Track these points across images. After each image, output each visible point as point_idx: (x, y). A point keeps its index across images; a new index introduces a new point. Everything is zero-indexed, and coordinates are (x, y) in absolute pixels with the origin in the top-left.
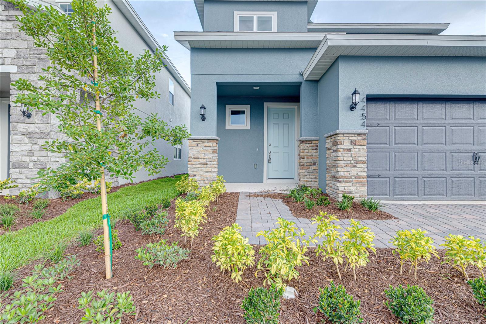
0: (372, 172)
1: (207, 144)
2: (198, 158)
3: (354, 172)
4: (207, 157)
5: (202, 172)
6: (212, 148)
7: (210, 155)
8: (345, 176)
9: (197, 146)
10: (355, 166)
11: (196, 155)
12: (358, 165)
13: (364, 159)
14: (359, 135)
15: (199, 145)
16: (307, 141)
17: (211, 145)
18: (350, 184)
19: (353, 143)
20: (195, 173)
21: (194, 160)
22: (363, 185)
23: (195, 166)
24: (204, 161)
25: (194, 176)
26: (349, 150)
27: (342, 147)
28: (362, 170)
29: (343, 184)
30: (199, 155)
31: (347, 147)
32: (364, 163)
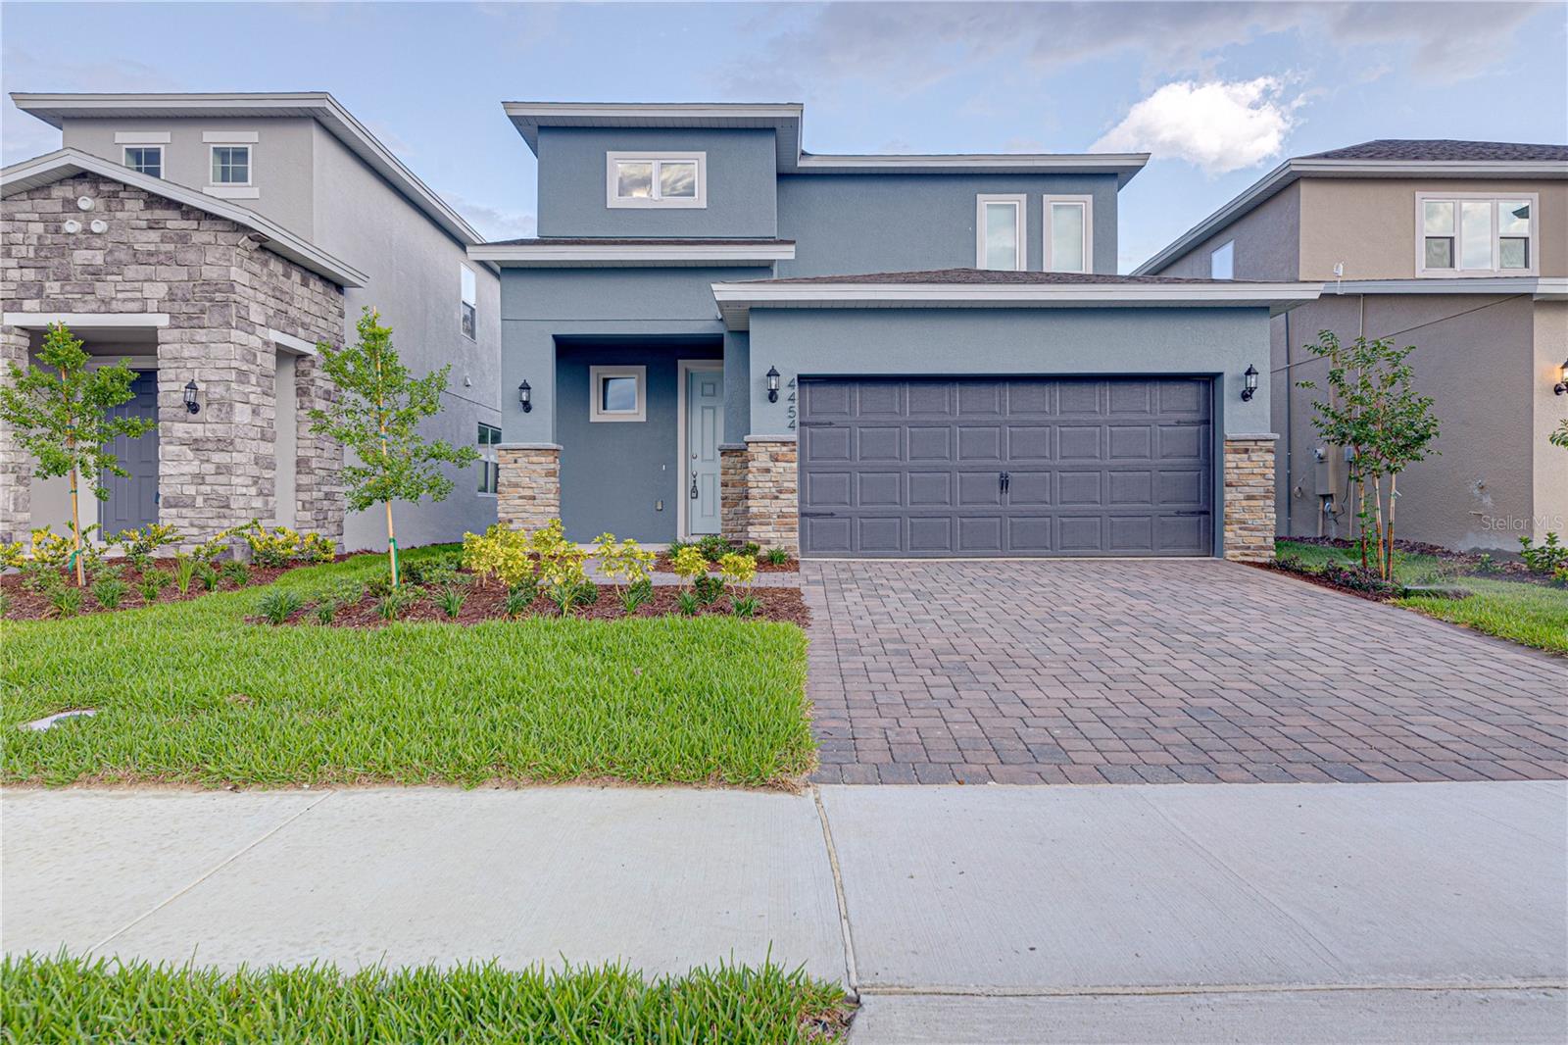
0: (809, 508)
1: (535, 459)
2: (516, 485)
3: (775, 507)
4: (534, 485)
5: (524, 515)
6: (545, 466)
7: (542, 481)
8: (761, 515)
9: (516, 462)
10: (777, 498)
11: (513, 480)
12: (782, 496)
13: (792, 485)
14: (784, 443)
15: (519, 460)
16: (732, 451)
17: (543, 459)
18: (770, 528)
19: (775, 459)
20: (510, 516)
21: (510, 490)
22: (792, 530)
23: (511, 502)
24: (528, 493)
25: (510, 521)
26: (768, 471)
27: (756, 464)
28: (790, 504)
29: (758, 528)
30: (519, 480)
31: (764, 465)
32: (793, 491)
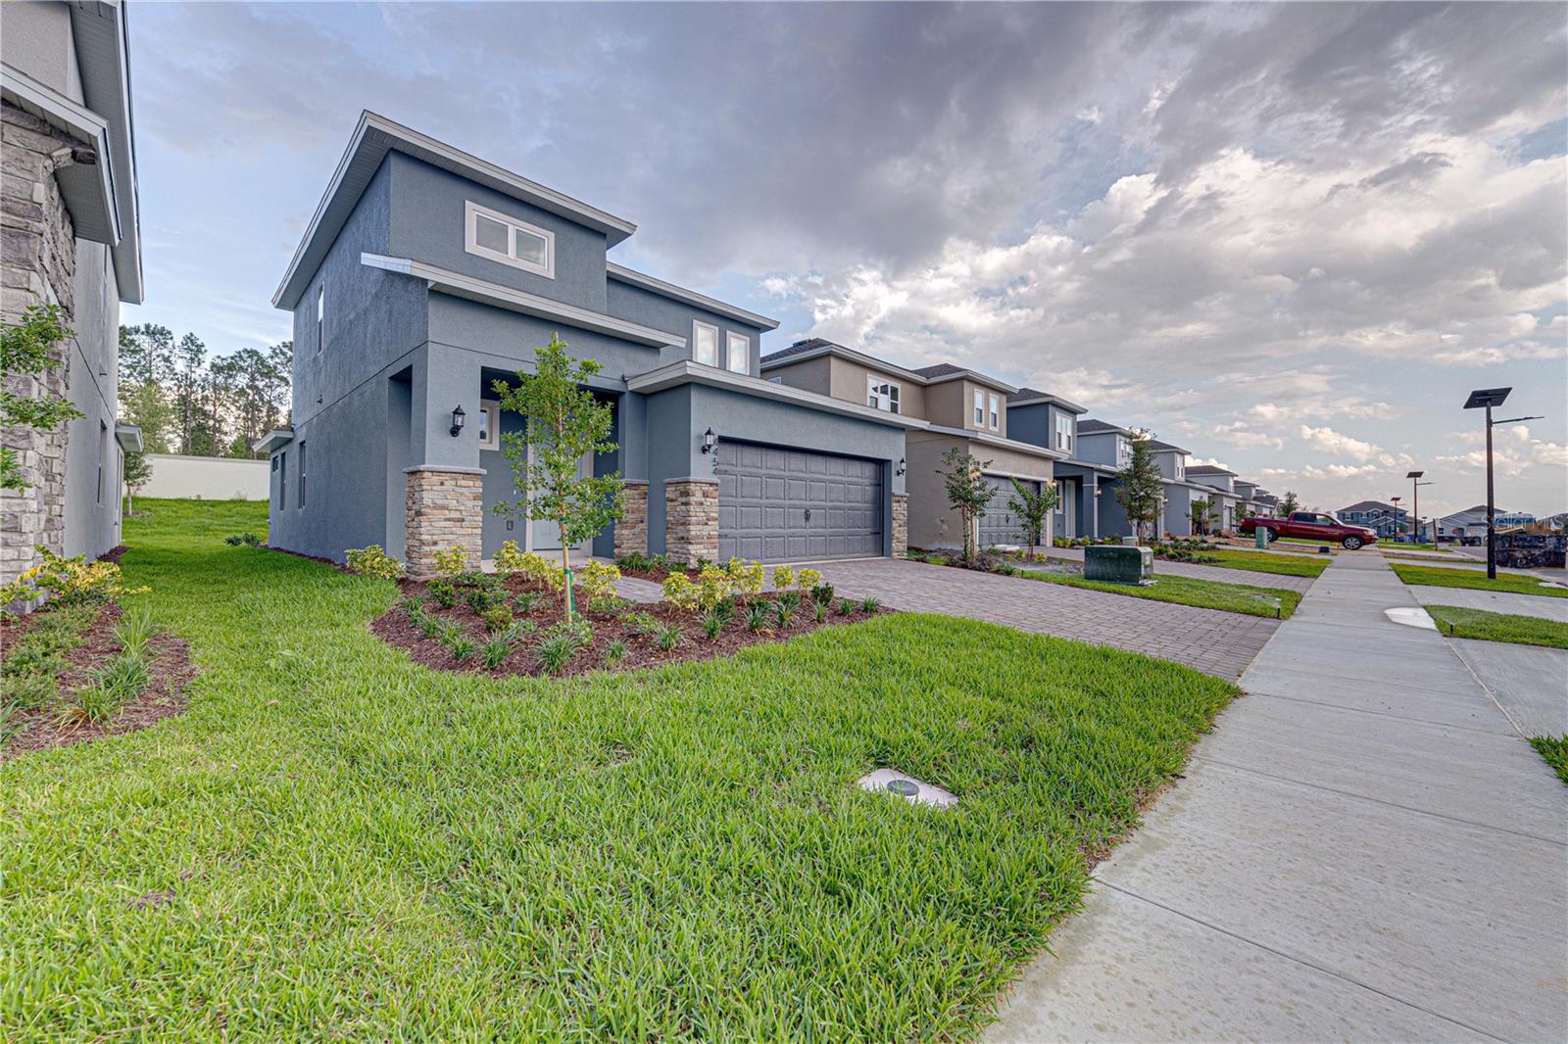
0: (725, 531)
1: (463, 483)
2: (443, 508)
3: (706, 530)
4: (462, 508)
5: (451, 537)
6: (474, 490)
7: (470, 504)
8: (697, 537)
9: (442, 484)
10: (707, 524)
11: (440, 502)
12: (709, 523)
13: (715, 515)
14: (711, 484)
15: (446, 483)
17: (471, 483)
18: (703, 546)
19: (705, 495)
20: (435, 538)
21: (435, 512)
22: (715, 548)
23: (436, 524)
24: (457, 515)
25: (435, 543)
26: (702, 504)
27: (695, 499)
28: (713, 529)
29: (695, 547)
30: (446, 502)
31: (699, 499)
32: (716, 519)
